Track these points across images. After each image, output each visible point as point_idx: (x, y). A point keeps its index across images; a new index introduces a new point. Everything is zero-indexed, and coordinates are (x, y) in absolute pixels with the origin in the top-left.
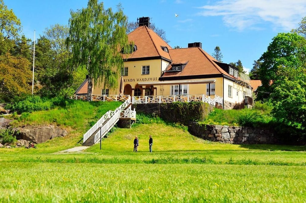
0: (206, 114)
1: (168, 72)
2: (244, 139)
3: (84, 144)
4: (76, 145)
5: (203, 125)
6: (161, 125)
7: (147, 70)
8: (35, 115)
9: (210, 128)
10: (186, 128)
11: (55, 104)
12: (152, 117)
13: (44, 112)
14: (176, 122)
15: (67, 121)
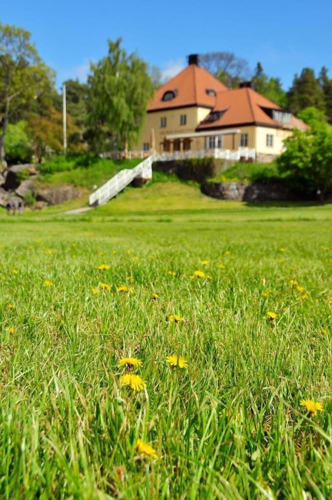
0: (217, 171)
1: (207, 121)
2: (254, 196)
3: (90, 206)
4: (83, 207)
5: (212, 183)
6: (175, 183)
7: (184, 120)
8: (57, 176)
9: (218, 186)
10: (197, 185)
11: (79, 164)
12: (168, 175)
13: (66, 173)
14: (190, 179)
15: (85, 182)
